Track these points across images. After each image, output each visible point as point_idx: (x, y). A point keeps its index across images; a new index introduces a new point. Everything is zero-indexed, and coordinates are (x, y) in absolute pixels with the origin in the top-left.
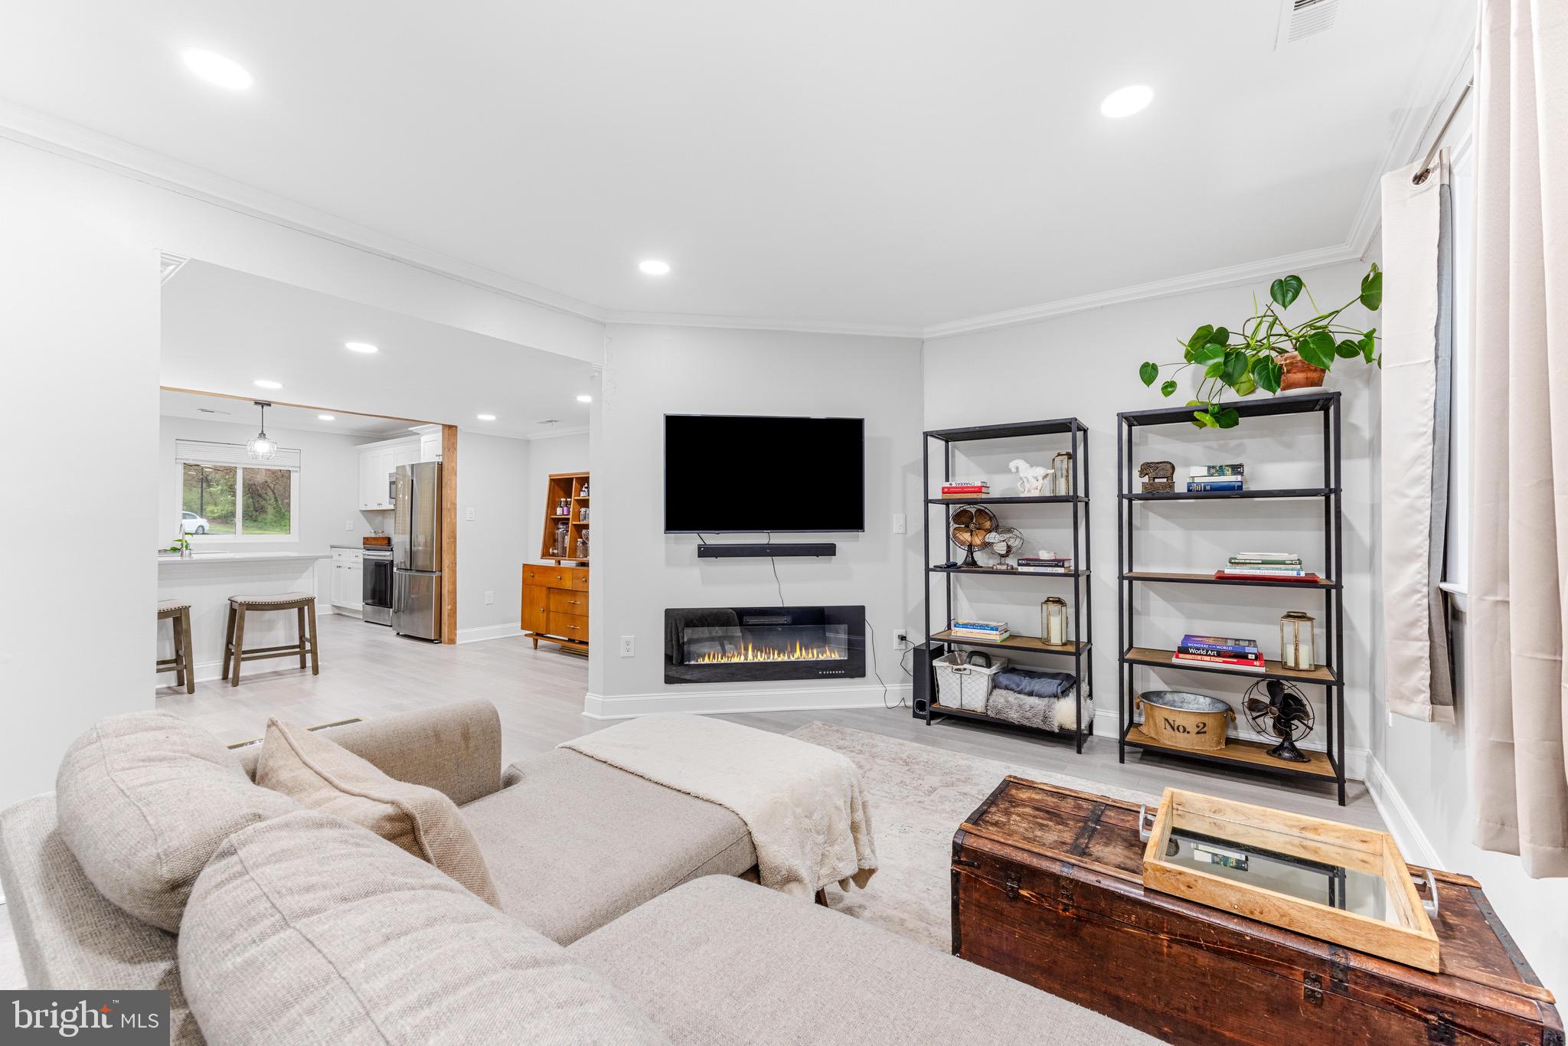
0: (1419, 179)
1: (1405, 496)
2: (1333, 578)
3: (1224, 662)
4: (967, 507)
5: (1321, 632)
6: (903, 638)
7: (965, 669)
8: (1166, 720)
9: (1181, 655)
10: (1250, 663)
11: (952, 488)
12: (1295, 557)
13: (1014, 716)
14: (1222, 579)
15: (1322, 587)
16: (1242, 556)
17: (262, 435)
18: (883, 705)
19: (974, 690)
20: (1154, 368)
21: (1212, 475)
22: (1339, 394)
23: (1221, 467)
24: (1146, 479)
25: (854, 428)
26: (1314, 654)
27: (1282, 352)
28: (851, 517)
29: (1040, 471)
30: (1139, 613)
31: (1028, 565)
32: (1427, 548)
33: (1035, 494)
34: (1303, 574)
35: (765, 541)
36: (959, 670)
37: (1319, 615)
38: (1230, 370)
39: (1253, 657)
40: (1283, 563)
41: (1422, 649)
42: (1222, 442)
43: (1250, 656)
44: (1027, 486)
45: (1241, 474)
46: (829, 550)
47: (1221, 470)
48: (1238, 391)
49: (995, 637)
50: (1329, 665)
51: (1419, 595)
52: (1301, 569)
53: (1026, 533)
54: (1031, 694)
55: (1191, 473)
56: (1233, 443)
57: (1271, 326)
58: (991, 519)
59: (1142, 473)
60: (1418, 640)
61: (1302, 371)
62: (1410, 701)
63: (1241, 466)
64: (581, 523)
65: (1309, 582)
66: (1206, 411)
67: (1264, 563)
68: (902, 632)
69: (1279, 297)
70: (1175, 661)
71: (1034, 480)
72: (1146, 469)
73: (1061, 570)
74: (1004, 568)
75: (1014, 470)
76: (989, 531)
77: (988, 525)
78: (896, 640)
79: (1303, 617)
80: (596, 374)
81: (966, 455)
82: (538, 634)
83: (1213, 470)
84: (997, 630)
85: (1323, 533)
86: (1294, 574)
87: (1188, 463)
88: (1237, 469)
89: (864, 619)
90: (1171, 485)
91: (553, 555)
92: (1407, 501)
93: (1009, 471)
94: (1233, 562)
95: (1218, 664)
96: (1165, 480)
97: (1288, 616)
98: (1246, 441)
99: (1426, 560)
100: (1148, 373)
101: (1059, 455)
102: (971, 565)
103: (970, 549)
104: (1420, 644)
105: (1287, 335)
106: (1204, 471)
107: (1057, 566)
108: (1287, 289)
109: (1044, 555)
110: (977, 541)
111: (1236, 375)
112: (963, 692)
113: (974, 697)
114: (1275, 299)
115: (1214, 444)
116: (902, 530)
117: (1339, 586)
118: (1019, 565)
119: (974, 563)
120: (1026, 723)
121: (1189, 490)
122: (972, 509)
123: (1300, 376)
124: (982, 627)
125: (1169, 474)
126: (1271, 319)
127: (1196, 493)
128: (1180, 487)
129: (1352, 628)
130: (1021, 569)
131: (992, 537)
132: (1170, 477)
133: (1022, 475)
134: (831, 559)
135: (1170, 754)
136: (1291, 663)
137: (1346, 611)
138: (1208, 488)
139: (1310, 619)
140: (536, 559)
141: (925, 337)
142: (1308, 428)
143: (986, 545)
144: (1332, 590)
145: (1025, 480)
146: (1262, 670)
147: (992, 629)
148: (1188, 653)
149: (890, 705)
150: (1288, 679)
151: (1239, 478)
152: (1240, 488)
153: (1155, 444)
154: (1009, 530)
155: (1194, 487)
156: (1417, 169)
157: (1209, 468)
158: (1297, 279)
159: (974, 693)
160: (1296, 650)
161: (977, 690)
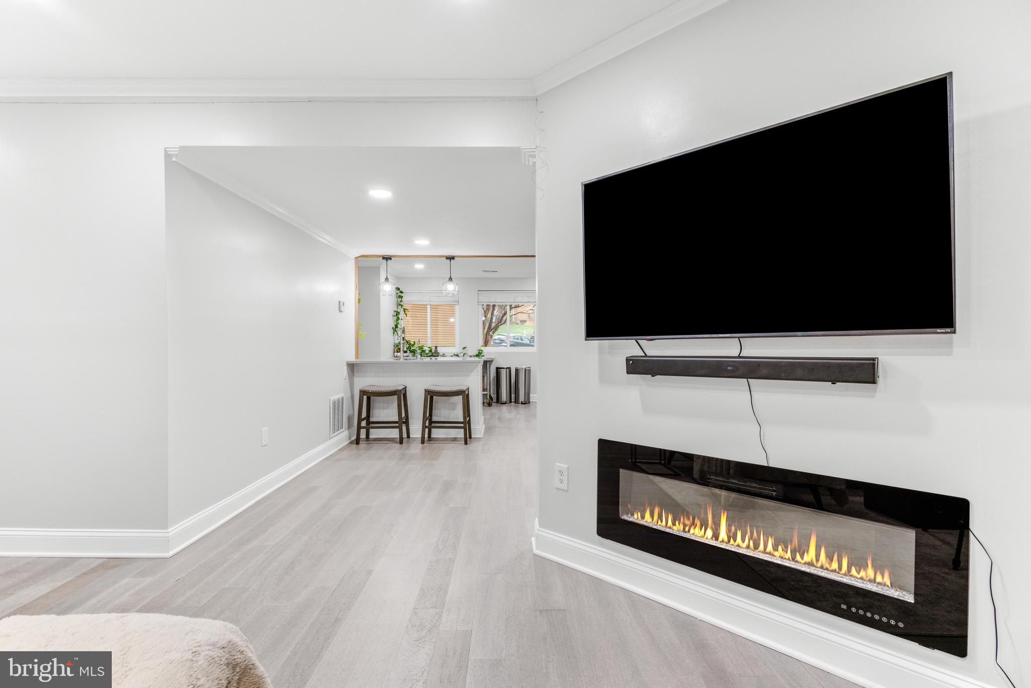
17: (451, 279)
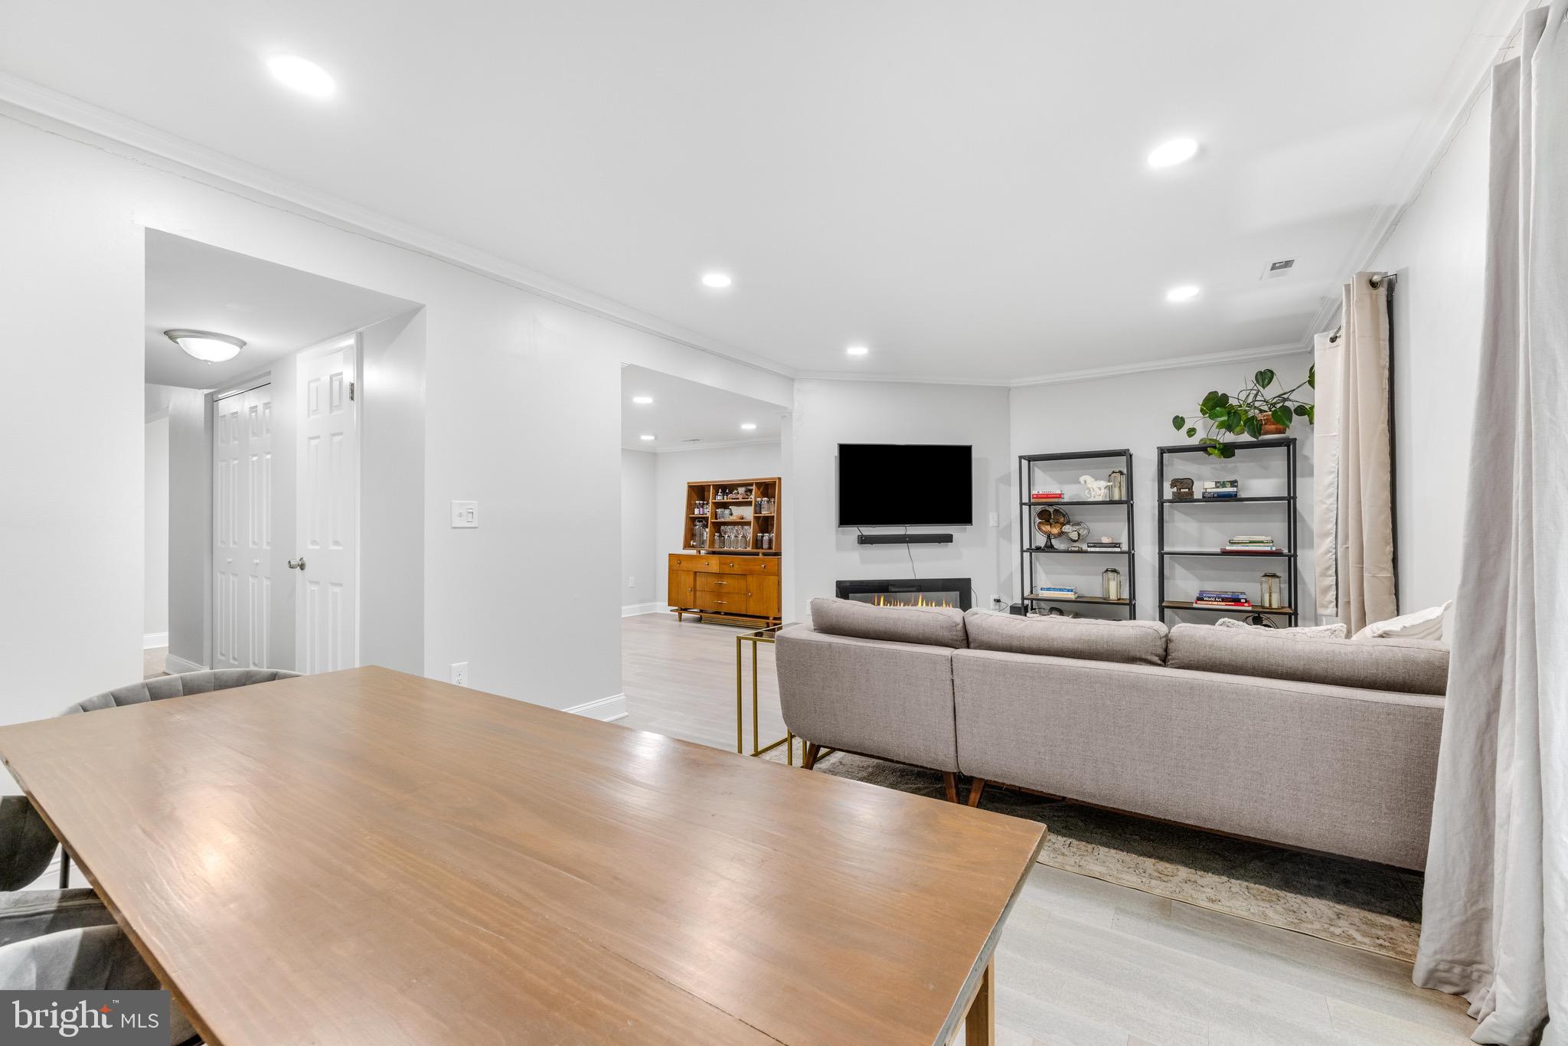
0: (1333, 340)
1: (1325, 503)
2: (1292, 552)
4: (1047, 508)
5: (1285, 586)
6: (998, 601)
9: (1199, 602)
10: (1242, 604)
11: (1047, 494)
12: (1269, 538)
14: (1225, 553)
15: (1286, 556)
16: (1237, 539)
20: (1183, 419)
21: (1218, 487)
22: (1296, 439)
23: (1224, 482)
24: (1175, 489)
25: (966, 451)
26: (1281, 600)
27: (1261, 411)
28: (962, 514)
29: (1103, 484)
30: (1168, 579)
31: (1094, 547)
32: (1335, 530)
33: (1100, 499)
34: (1274, 549)
35: (903, 533)
37: (1284, 575)
38: (1231, 423)
39: (1244, 601)
40: (1262, 542)
41: (1332, 581)
42: (1223, 465)
43: (1242, 601)
44: (1093, 493)
45: (1236, 486)
46: (948, 539)
47: (1224, 485)
48: (1234, 435)
49: (1071, 596)
50: (1290, 606)
51: (1331, 554)
52: (1273, 546)
53: (1092, 525)
55: (1204, 485)
56: (1230, 466)
57: (1256, 395)
58: (1064, 516)
59: (1173, 485)
60: (1331, 576)
61: (1274, 424)
62: (1327, 607)
63: (1236, 481)
64: (719, 520)
65: (1277, 554)
66: (1215, 447)
67: (1251, 542)
68: (997, 597)
69: (1261, 382)
70: (1195, 605)
71: (1098, 490)
72: (1175, 483)
73: (1118, 550)
74: (1076, 549)
75: (1083, 482)
76: (1063, 524)
77: (1062, 520)
78: (992, 603)
79: (1274, 576)
80: (787, 415)
81: (1043, 471)
82: (682, 609)
83: (1219, 484)
84: (1072, 591)
85: (1287, 524)
86: (1268, 549)
87: (1201, 479)
88: (1233, 483)
89: (970, 588)
90: (1192, 493)
91: (693, 546)
92: (1326, 506)
93: (1080, 483)
94: (1232, 543)
95: (1223, 606)
96: (1187, 490)
97: (1265, 576)
99: (1334, 536)
100: (1179, 422)
101: (1114, 472)
102: (1049, 548)
103: (1049, 537)
104: (1331, 578)
105: (1264, 401)
106: (1213, 485)
107: (1115, 547)
108: (1265, 377)
109: (1105, 540)
110: (1055, 531)
111: (1233, 426)
114: (1258, 382)
115: (1218, 466)
116: (996, 524)
117: (1295, 556)
118: (1088, 547)
119: (1052, 546)
121: (1203, 497)
122: (1051, 509)
123: (1273, 427)
124: (1061, 590)
125: (1190, 486)
126: (1255, 392)
127: (1208, 498)
128: (1197, 495)
129: (1304, 583)
130: (1089, 549)
131: (1067, 528)
132: (1191, 489)
133: (1089, 486)
134: (947, 545)
136: (1267, 604)
137: (1300, 573)
138: (1216, 495)
139: (1278, 577)
140: (680, 550)
141: (1011, 386)
142: (1277, 458)
143: (1061, 534)
144: (1292, 558)
145: (1090, 490)
146: (1250, 608)
147: (1068, 591)
148: (1203, 601)
150: (1265, 613)
151: (1235, 489)
152: (1236, 495)
153: (1179, 467)
154: (1078, 524)
155: (1207, 495)
156: (1331, 334)
157: (1216, 483)
158: (1272, 373)
160: (1270, 596)
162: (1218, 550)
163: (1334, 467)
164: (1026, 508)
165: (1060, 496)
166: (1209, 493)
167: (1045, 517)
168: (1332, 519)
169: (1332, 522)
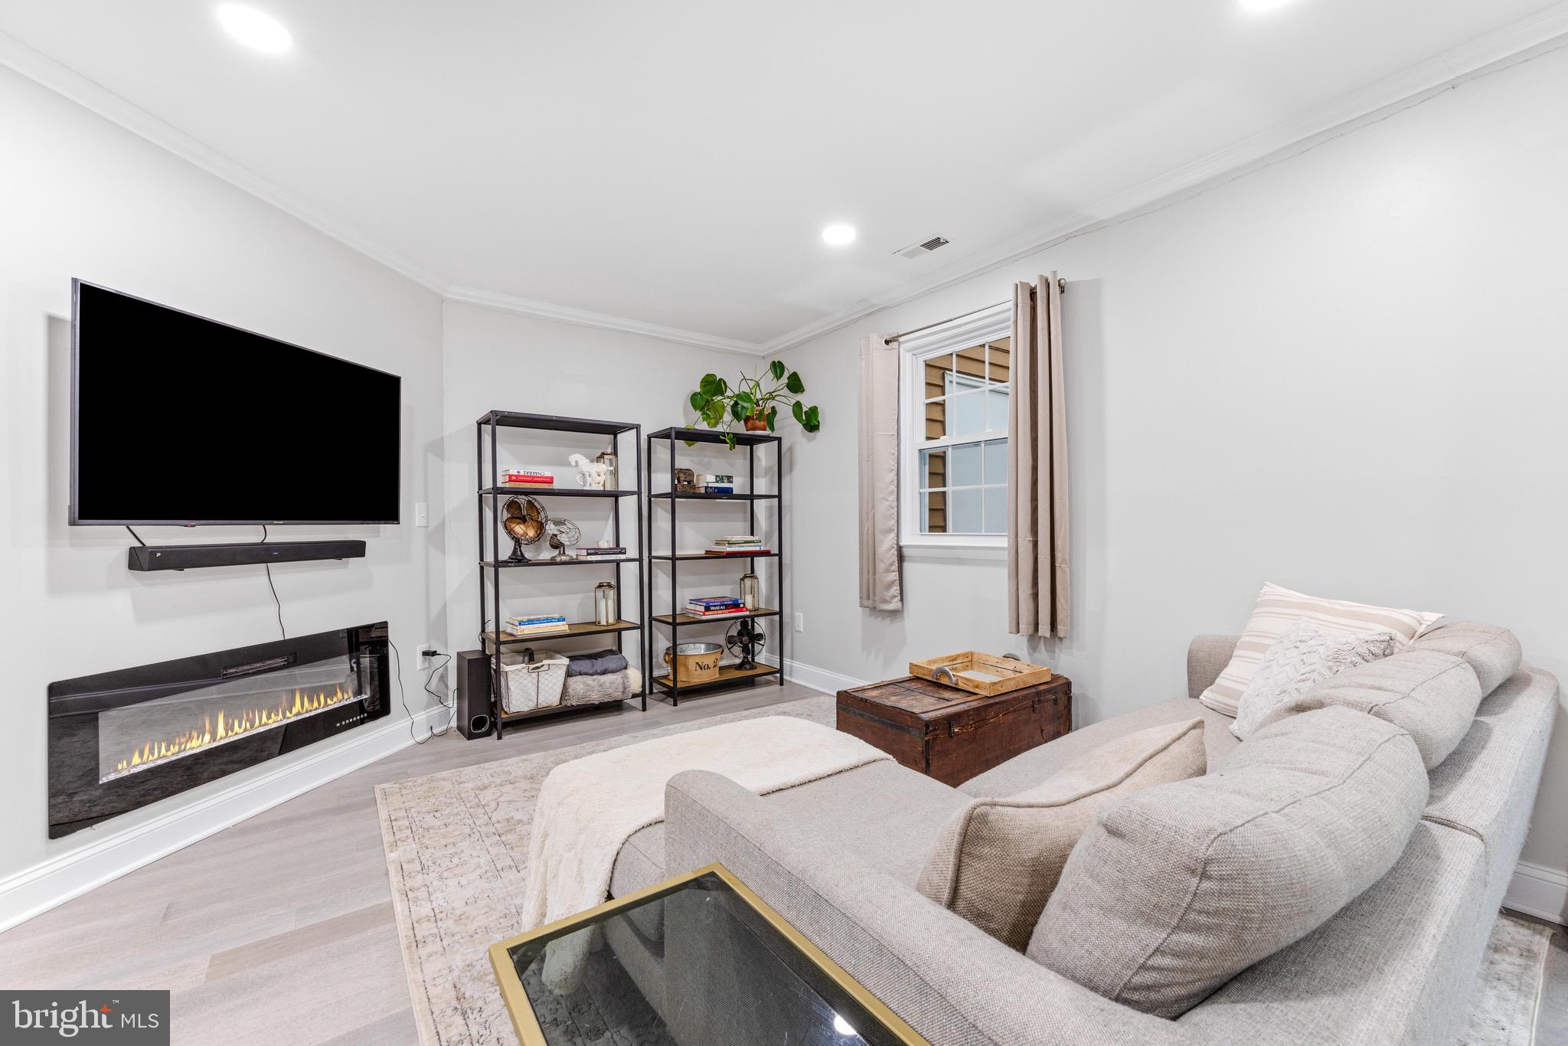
0: (889, 342)
3: (729, 612)
4: (522, 498)
6: (429, 654)
7: (543, 666)
8: (697, 663)
9: (706, 613)
10: (732, 610)
11: (521, 476)
13: (595, 698)
14: (711, 555)
15: (770, 555)
16: (734, 539)
18: (411, 742)
19: (550, 685)
21: (717, 482)
22: (780, 438)
23: (722, 477)
24: (677, 482)
29: (600, 467)
31: (596, 554)
33: (596, 488)
34: (763, 548)
35: (259, 540)
36: (538, 668)
40: (753, 542)
43: (741, 605)
44: (589, 480)
45: (732, 482)
46: (356, 549)
47: (722, 479)
48: (708, 424)
49: (562, 628)
52: (761, 546)
54: (604, 673)
55: (706, 479)
60: (894, 571)
63: (732, 477)
65: (766, 553)
67: (745, 542)
68: (425, 647)
70: (704, 618)
71: (595, 475)
72: (679, 473)
73: (623, 557)
74: (564, 558)
75: (574, 464)
76: (542, 523)
77: (538, 517)
79: (753, 577)
83: (718, 478)
84: (563, 620)
86: (758, 549)
89: (387, 640)
90: (693, 487)
93: (569, 464)
95: (726, 614)
96: (686, 483)
97: (746, 577)
98: (713, 460)
101: (604, 454)
102: (518, 560)
103: (522, 542)
104: (894, 574)
106: (715, 479)
109: (604, 544)
112: (539, 690)
113: (550, 692)
116: (424, 523)
117: (780, 554)
118: (588, 554)
119: (524, 557)
120: (607, 699)
121: (705, 492)
124: (546, 620)
125: (691, 479)
127: (709, 494)
128: (701, 490)
130: (589, 558)
131: (552, 528)
132: (691, 481)
133: (582, 469)
135: (697, 689)
138: (714, 491)
139: (756, 577)
141: (447, 295)
144: (776, 557)
145: (587, 474)
148: (710, 610)
149: (420, 738)
151: (730, 484)
152: (730, 491)
155: (709, 490)
159: (552, 688)
161: (554, 684)
162: (702, 552)
163: (894, 466)
164: (489, 498)
165: (550, 480)
166: (711, 488)
167: (517, 514)
168: (893, 516)
169: (894, 518)
